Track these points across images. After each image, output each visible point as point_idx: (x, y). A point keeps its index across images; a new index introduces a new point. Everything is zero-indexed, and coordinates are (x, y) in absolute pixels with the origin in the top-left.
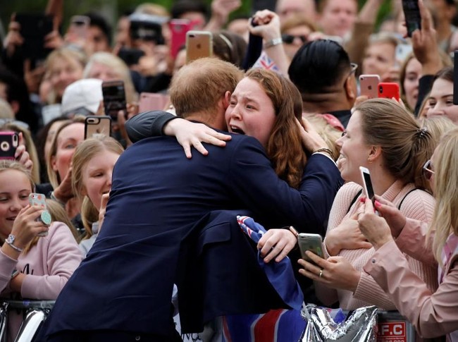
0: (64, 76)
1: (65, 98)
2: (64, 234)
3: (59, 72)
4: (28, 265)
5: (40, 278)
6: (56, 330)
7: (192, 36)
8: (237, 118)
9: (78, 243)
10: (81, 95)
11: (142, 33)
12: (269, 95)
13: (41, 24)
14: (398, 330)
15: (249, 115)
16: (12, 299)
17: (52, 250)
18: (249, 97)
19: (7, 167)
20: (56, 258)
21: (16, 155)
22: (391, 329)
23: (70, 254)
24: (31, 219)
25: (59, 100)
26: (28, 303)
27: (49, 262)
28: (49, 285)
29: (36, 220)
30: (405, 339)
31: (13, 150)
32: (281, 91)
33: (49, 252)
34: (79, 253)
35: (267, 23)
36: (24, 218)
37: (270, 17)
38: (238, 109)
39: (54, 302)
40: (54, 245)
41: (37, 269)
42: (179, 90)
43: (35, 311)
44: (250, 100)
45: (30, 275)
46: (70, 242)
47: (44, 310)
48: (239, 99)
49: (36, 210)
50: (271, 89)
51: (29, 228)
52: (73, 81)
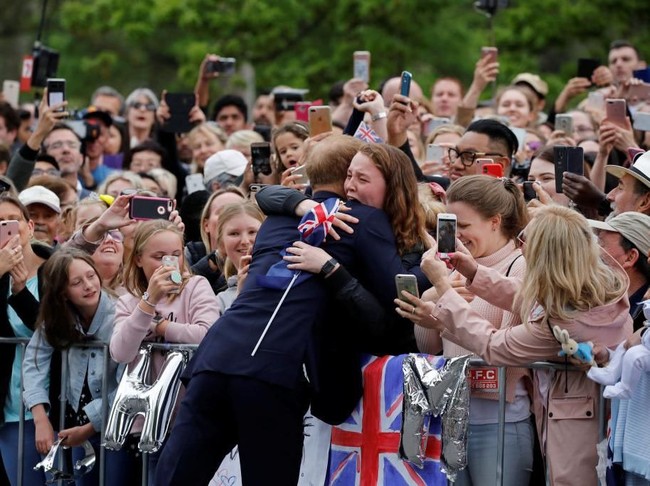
0: (204, 149)
1: (206, 170)
2: (205, 287)
3: (199, 146)
4: (172, 313)
5: (183, 325)
6: (200, 370)
7: (313, 111)
8: (352, 190)
9: (216, 294)
10: (221, 163)
11: (285, 104)
12: (379, 168)
13: (185, 101)
14: (490, 375)
15: (361, 187)
16: (156, 342)
17: (193, 301)
18: (362, 172)
19: (165, 228)
20: (197, 309)
21: (170, 218)
22: (484, 374)
23: (209, 305)
24: (162, 278)
25: (201, 170)
26: (169, 345)
27: (191, 311)
28: (190, 333)
29: (167, 279)
30: (496, 383)
31: (168, 214)
32: (389, 163)
33: (192, 303)
34: (217, 305)
35: (372, 100)
36: (156, 278)
37: (374, 96)
38: (353, 182)
39: (198, 345)
40: (195, 296)
41: (180, 318)
42: (313, 165)
43: (174, 353)
44: (362, 175)
45: (173, 322)
46: (209, 294)
47: (182, 352)
48: (354, 173)
49: (167, 271)
50: (380, 164)
51: (160, 286)
52: (213, 153)
